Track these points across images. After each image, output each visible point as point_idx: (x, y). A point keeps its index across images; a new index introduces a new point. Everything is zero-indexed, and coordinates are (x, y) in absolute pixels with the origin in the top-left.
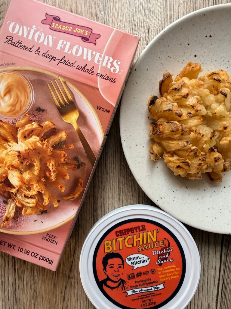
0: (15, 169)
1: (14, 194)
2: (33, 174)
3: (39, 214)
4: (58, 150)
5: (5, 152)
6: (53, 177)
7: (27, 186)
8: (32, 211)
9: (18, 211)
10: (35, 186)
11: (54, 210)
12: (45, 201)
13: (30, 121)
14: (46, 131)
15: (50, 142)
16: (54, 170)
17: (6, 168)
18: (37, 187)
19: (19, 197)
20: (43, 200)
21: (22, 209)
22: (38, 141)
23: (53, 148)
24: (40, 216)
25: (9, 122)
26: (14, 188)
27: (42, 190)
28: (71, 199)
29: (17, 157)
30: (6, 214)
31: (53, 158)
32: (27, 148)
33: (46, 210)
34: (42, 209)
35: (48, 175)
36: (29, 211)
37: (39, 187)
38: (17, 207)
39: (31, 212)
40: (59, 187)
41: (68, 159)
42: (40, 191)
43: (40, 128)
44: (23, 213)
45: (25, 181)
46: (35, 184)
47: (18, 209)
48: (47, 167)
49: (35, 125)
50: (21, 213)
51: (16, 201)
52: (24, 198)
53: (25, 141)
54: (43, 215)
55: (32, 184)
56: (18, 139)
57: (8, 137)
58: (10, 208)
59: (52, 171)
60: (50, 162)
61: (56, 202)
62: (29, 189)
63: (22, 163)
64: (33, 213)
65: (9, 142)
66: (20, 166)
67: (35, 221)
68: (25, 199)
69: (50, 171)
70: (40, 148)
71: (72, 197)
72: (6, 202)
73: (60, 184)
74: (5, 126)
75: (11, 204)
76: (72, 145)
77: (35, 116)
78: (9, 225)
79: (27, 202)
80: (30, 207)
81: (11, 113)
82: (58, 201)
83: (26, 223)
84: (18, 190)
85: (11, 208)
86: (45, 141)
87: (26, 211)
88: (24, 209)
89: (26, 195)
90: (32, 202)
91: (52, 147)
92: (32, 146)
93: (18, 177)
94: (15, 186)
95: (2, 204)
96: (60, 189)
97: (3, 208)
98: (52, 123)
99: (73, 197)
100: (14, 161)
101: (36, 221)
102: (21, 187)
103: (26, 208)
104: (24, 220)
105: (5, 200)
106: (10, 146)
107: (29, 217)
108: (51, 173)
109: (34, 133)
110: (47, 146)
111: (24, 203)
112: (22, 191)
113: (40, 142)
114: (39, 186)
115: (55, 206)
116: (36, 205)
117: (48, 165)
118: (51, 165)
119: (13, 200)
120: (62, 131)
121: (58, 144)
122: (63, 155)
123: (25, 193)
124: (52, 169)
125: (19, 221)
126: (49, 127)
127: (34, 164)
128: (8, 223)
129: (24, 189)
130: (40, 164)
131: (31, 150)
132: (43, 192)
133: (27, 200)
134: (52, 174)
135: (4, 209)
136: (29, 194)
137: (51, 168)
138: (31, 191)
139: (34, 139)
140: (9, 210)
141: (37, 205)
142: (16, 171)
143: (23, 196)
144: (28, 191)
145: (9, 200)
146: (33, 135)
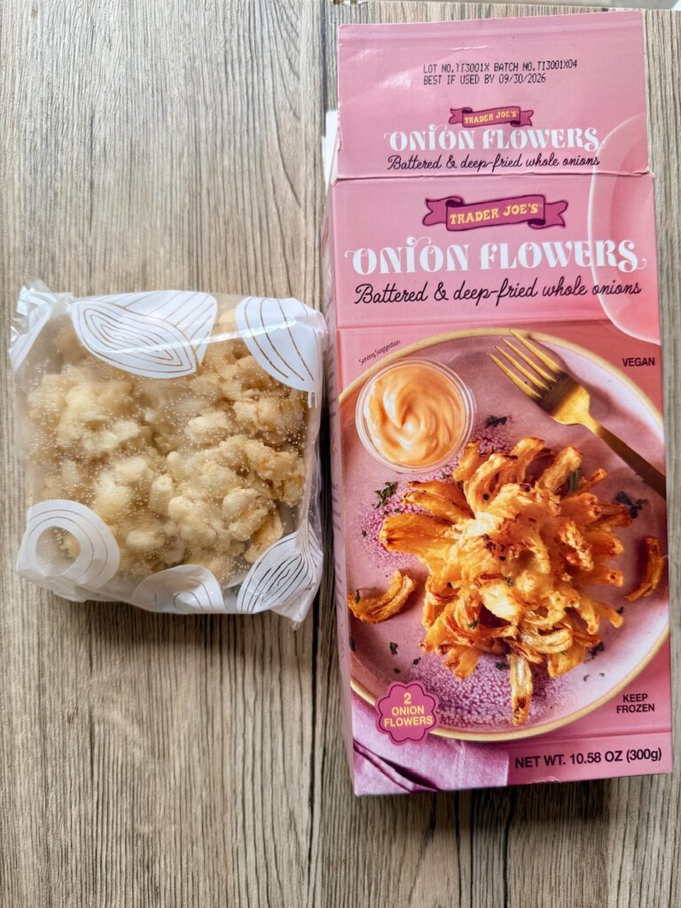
0: (492, 580)
1: (515, 637)
2: (539, 574)
3: (589, 660)
4: (572, 496)
5: (454, 549)
6: (586, 560)
7: (536, 608)
8: (570, 658)
9: (540, 674)
10: (553, 599)
11: (618, 636)
12: (590, 624)
13: (483, 457)
14: (528, 463)
15: (547, 484)
16: (580, 544)
17: (473, 587)
18: (558, 599)
19: (528, 639)
20: (584, 623)
21: (547, 665)
22: (519, 494)
23: (558, 497)
24: (592, 661)
25: (437, 479)
26: (509, 624)
27: (572, 602)
28: (644, 593)
29: (485, 550)
30: (514, 694)
31: (568, 518)
32: (501, 520)
33: (601, 644)
34: (589, 645)
35: (573, 562)
36: (563, 663)
37: (563, 598)
38: (532, 666)
39: (569, 662)
40: (609, 578)
41: (605, 506)
42: (569, 606)
43: (511, 463)
44: (552, 674)
45: (527, 596)
46: (552, 594)
47: (536, 669)
48: (564, 544)
49: (496, 461)
50: (548, 675)
51: (526, 653)
52: (540, 637)
53: (489, 507)
54: (597, 658)
55: (545, 599)
56: (473, 508)
57: (448, 513)
58: (517, 674)
59: (577, 548)
60: (566, 530)
61: (616, 615)
62: (543, 611)
63: (503, 559)
64: (574, 662)
65: (454, 523)
66: (500, 568)
67: (585, 679)
68: (544, 638)
69: (573, 551)
70: (528, 507)
71: (646, 588)
72: (504, 666)
73: (608, 572)
74: (431, 491)
75: (516, 665)
76: (600, 471)
77: (489, 440)
78: (530, 714)
79: (551, 645)
80: (563, 653)
81: (432, 456)
82: (620, 612)
83: (567, 693)
84: (519, 627)
85: (521, 672)
86: (533, 486)
87: (556, 666)
88: (550, 663)
89: (543, 629)
90: (562, 640)
91: (556, 494)
92: (509, 512)
93: (509, 595)
94: (509, 619)
95: (498, 674)
96: (612, 581)
97: (503, 682)
98: (535, 439)
99: (649, 586)
100: (484, 562)
101: (588, 679)
102: (523, 616)
103: (554, 659)
104: (559, 687)
105: (499, 661)
106: (460, 532)
107: (569, 677)
108: (578, 555)
109: (503, 478)
110: (544, 496)
111: (546, 650)
112: (529, 624)
113: (525, 494)
114: (563, 595)
115: (617, 625)
116: (575, 644)
117: (563, 539)
118: (570, 535)
119: (518, 654)
120: (563, 447)
121: (568, 481)
122: (588, 503)
123: (535, 625)
124: (577, 543)
125: (549, 695)
126: (532, 451)
127: (532, 549)
128: (526, 711)
129: (532, 619)
130: (545, 543)
131: (511, 520)
132: (577, 606)
133: (549, 639)
134: (581, 555)
135: (505, 683)
136: (548, 625)
137: (572, 543)
138: (549, 614)
139: (509, 492)
140: (517, 680)
141: (577, 640)
142: (496, 583)
143: (537, 634)
144: (541, 617)
145: (509, 657)
146: (501, 485)
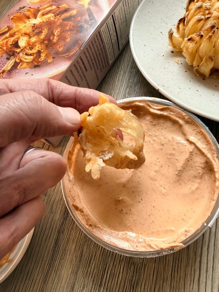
0: (26, 35)
1: (18, 52)
2: (39, 38)
3: (32, 68)
4: (66, 21)
5: (24, 25)
6: (55, 39)
7: (30, 47)
8: (27, 65)
9: (15, 66)
10: (37, 46)
11: (46, 65)
12: (41, 58)
13: (51, 6)
14: (61, 10)
15: (62, 17)
17: (20, 35)
18: (39, 47)
19: (21, 55)
20: (40, 56)
21: (19, 64)
22: (52, 17)
23: (62, 21)
25: (36, 8)
26: (20, 48)
27: (42, 49)
29: (31, 27)
30: (4, 68)
31: (60, 26)
32: (42, 21)
33: (40, 65)
34: (36, 64)
35: (51, 39)
36: (25, 65)
38: (16, 62)
41: (73, 27)
42: (40, 50)
43: (57, 9)
44: (18, 68)
45: (31, 43)
47: (16, 64)
48: (53, 33)
49: (54, 7)
51: (17, 58)
52: (25, 55)
53: (42, 17)
54: (35, 68)
55: (35, 45)
56: (38, 16)
57: (31, 16)
58: (10, 63)
60: (57, 29)
61: (51, 58)
62: (31, 49)
63: (34, 31)
64: (27, 67)
65: (30, 19)
66: (31, 33)
67: (26, 74)
69: (54, 35)
70: (53, 20)
71: (67, 55)
72: (8, 59)
73: (59, 45)
74: (32, 10)
75: (12, 60)
76: (80, 18)
77: (56, 2)
78: (3, 76)
79: (25, 59)
80: (27, 62)
81: (39, 3)
82: (53, 58)
83: (18, 75)
84: (22, 50)
86: (58, 16)
87: (21, 65)
89: (27, 53)
90: (30, 58)
91: (62, 20)
92: (46, 20)
93: (27, 41)
95: (5, 60)
96: (58, 48)
97: (4, 63)
98: (68, 5)
100: (28, 30)
102: (25, 47)
103: (23, 63)
104: (17, 72)
105: (8, 57)
106: (29, 21)
107: (22, 71)
108: (55, 37)
109: (51, 12)
110: (59, 20)
111: (23, 59)
112: (25, 50)
113: (54, 17)
114: (41, 46)
115: (49, 61)
116: (32, 61)
118: (57, 31)
119: (15, 57)
120: (74, 9)
121: (68, 17)
122: (69, 25)
124: (57, 34)
125: (12, 73)
126: (65, 7)
127: (43, 31)
129: (27, 49)
130: (48, 31)
131: (44, 22)
132: (42, 51)
133: (27, 57)
136: (30, 53)
137: (55, 33)
138: (33, 50)
139: (51, 15)
140: (8, 65)
141: (34, 61)
143: (25, 54)
145: (12, 57)
146: (50, 13)
